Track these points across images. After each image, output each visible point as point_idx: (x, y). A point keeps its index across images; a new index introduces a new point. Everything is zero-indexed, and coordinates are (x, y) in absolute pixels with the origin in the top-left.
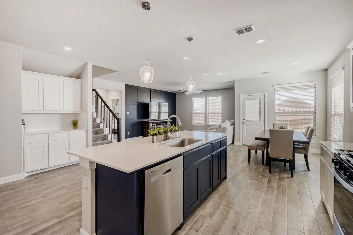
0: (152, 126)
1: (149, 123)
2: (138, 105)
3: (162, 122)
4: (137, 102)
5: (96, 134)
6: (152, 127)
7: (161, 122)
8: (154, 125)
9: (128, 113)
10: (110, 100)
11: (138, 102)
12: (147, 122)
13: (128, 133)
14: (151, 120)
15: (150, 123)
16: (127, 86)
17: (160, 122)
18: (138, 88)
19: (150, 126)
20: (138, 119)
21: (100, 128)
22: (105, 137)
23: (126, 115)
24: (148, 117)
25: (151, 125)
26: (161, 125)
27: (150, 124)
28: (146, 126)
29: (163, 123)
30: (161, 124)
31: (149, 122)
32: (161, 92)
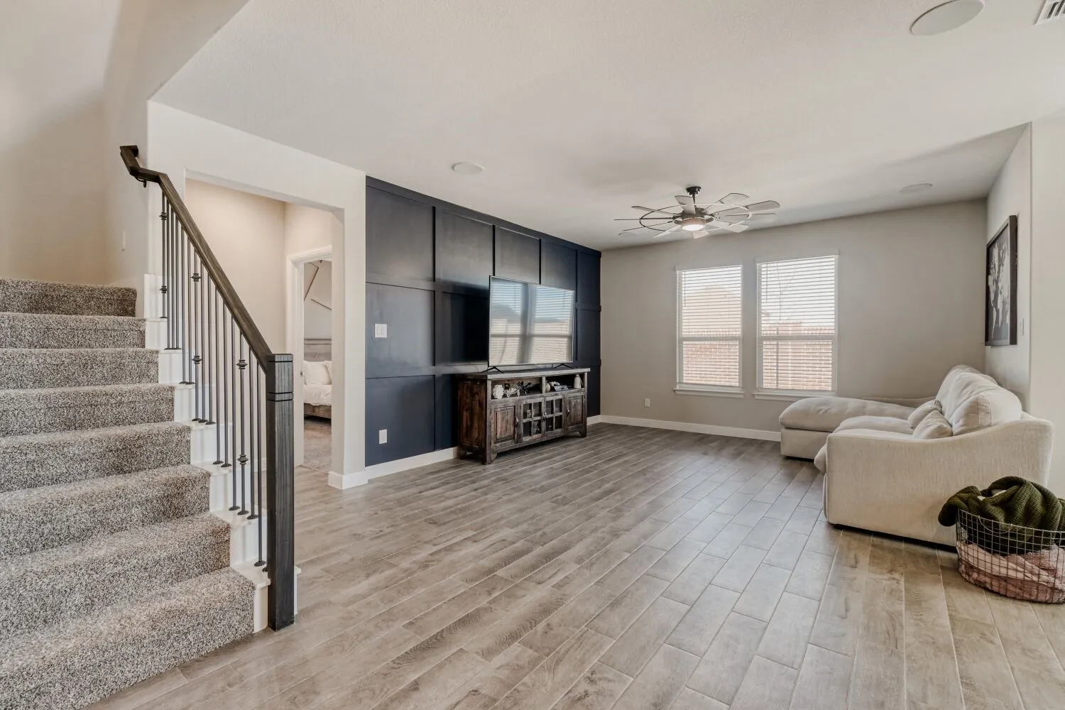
0: (505, 396)
1: (489, 383)
2: (433, 293)
3: (549, 379)
4: (431, 275)
5: (120, 470)
6: (501, 402)
7: (544, 379)
8: (513, 390)
9: (381, 331)
10: (295, 263)
11: (434, 279)
12: (481, 380)
13: (383, 437)
14: (496, 369)
15: (495, 383)
16: (376, 188)
17: (540, 379)
18: (434, 209)
19: (493, 397)
20: (434, 364)
21: (171, 418)
22: (181, 495)
23: (372, 343)
24: (483, 355)
25: (499, 391)
26: (544, 394)
27: (493, 386)
28: (473, 395)
29: (553, 383)
30: (546, 386)
31: (490, 377)
32: (540, 240)
